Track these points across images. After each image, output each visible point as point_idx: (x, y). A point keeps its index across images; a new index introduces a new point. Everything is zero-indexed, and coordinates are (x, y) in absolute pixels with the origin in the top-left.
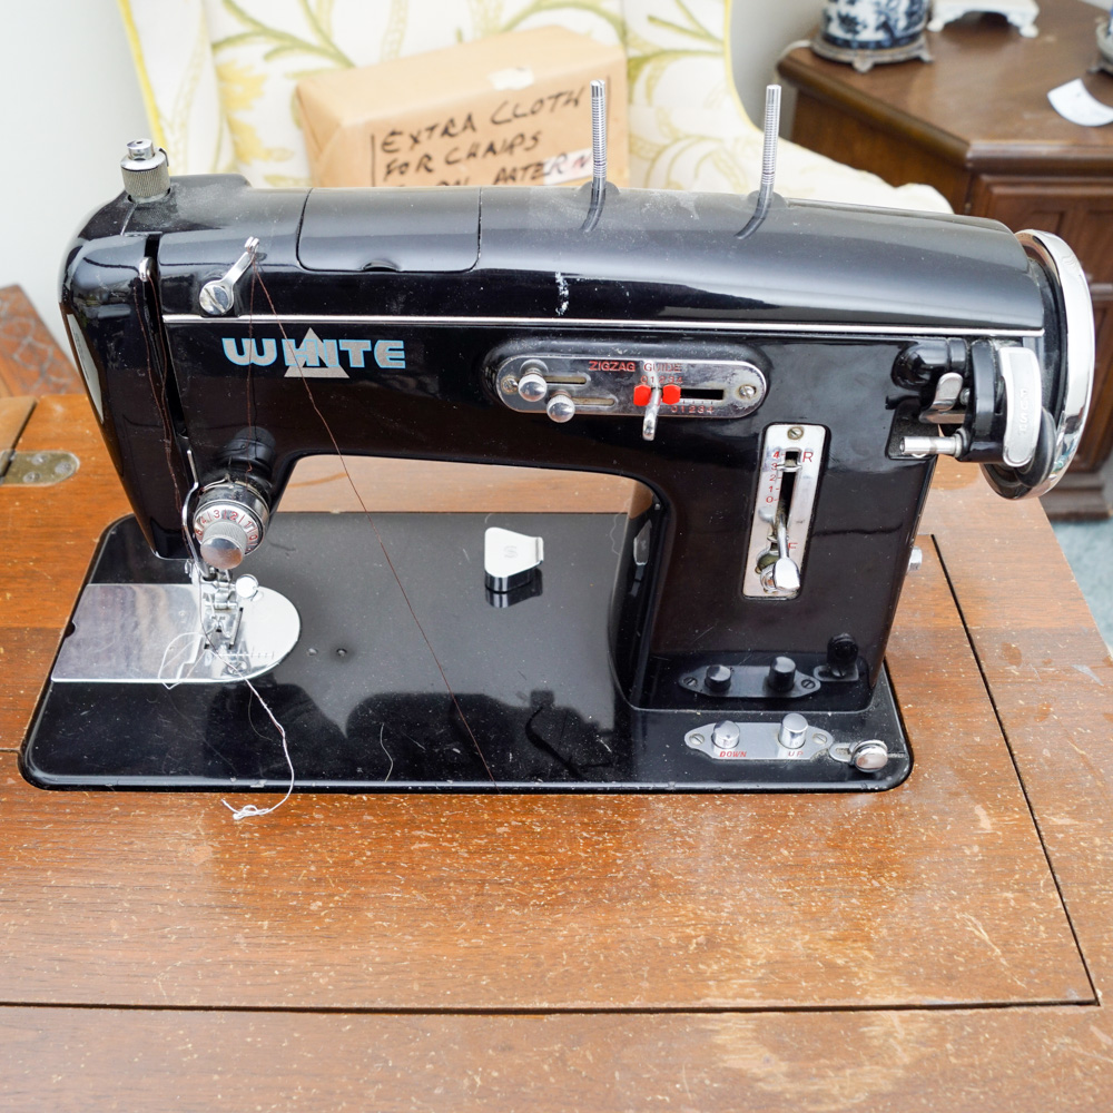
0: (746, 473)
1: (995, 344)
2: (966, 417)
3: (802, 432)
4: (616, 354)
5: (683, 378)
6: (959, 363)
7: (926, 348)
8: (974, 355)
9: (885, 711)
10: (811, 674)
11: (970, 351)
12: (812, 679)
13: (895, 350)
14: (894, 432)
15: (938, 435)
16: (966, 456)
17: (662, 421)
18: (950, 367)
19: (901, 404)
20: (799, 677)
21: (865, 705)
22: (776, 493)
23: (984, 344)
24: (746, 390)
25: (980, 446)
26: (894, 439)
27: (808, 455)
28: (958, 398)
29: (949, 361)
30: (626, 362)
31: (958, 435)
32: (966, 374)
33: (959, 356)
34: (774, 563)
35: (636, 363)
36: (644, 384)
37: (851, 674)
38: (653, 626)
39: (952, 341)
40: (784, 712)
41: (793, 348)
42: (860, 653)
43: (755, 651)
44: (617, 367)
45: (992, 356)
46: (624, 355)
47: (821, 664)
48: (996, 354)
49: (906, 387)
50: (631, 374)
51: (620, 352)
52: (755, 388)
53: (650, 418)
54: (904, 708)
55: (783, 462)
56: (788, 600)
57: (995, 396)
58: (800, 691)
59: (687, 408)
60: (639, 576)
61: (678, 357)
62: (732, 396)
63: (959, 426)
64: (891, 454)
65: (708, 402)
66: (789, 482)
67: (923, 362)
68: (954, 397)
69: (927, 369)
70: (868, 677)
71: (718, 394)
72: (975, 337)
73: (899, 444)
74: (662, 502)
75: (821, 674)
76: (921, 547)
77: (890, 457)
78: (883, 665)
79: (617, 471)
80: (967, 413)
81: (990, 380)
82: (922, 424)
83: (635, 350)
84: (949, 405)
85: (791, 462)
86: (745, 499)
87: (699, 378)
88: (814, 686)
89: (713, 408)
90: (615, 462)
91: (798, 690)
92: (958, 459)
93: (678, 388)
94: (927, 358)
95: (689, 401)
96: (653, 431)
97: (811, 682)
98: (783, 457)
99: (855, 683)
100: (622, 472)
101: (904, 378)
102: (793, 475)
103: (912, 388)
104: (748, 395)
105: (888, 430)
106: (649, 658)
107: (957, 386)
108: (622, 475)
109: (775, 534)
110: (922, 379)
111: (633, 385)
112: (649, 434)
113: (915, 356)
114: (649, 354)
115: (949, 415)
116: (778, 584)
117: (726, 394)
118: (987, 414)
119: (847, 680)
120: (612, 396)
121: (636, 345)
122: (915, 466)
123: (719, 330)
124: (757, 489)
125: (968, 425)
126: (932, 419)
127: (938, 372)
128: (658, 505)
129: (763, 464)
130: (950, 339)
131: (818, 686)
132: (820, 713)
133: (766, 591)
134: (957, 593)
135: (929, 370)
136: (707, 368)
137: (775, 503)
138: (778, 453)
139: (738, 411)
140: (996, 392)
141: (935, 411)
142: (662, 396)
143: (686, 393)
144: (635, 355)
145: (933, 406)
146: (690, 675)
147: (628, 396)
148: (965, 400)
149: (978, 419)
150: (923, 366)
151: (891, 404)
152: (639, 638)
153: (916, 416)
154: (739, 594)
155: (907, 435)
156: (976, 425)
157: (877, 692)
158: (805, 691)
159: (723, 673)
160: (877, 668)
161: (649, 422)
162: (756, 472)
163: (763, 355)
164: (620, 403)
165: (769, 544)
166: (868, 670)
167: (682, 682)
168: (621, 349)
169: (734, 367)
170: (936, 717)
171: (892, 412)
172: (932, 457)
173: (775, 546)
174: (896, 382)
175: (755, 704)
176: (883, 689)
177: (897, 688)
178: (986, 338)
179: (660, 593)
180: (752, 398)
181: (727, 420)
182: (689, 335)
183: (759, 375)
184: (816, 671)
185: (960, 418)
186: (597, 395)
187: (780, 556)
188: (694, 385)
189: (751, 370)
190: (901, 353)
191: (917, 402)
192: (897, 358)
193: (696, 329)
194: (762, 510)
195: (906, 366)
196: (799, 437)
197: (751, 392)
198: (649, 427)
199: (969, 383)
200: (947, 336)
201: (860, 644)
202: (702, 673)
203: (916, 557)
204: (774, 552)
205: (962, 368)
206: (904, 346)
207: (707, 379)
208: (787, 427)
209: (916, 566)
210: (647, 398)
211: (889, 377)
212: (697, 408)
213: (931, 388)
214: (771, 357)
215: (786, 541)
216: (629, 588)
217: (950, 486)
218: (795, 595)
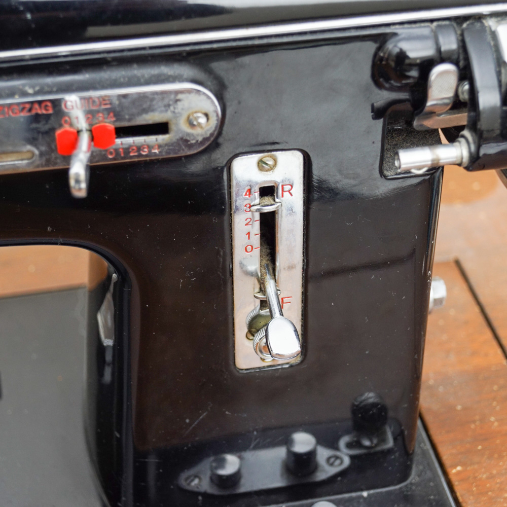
0: (215, 220)
1: (491, 23)
2: (469, 117)
3: (275, 161)
4: (25, 94)
5: (115, 112)
6: (451, 52)
7: (409, 38)
8: (468, 40)
9: (430, 480)
10: (337, 448)
11: (462, 35)
12: (338, 453)
13: (371, 47)
14: (386, 146)
15: (439, 142)
16: (476, 163)
17: (94, 171)
18: (441, 58)
19: (389, 111)
20: (323, 454)
21: (405, 476)
22: (256, 240)
23: (478, 25)
24: (197, 118)
25: (490, 149)
26: (388, 155)
27: (287, 188)
28: (456, 95)
29: (439, 50)
30: (40, 102)
31: (462, 140)
32: (462, 64)
33: (449, 43)
34: (267, 325)
35: (52, 101)
36: (67, 127)
37: (383, 440)
38: (134, 417)
39: (439, 26)
40: (309, 501)
41: (247, 59)
42: (391, 414)
43: (265, 430)
44: (30, 110)
45: (489, 37)
46: (36, 93)
47: (347, 432)
48: (494, 35)
49: (392, 89)
50: (48, 117)
51: (31, 91)
52: (206, 115)
53: (78, 169)
54: (453, 472)
55: (257, 201)
56: (291, 366)
57: (500, 85)
58: (326, 471)
59: (127, 150)
60: (109, 357)
61: (104, 87)
62: (180, 127)
63: (462, 128)
64: (386, 173)
65: (151, 139)
66: (268, 223)
67: (407, 57)
68: (451, 94)
69: (412, 65)
70: (404, 440)
71: (162, 128)
72: (466, 18)
73: (394, 160)
74: (118, 270)
75: (349, 446)
76: (443, 277)
77: (385, 177)
78: (419, 423)
79: (54, 240)
80: (469, 111)
81: (491, 68)
82: (418, 132)
83: (48, 85)
84: (447, 104)
85: (268, 200)
86: (218, 253)
87: (134, 111)
88: (342, 462)
89: (160, 146)
90: (49, 229)
91: (324, 471)
92: (467, 168)
93: (111, 127)
94: (412, 50)
95: (129, 140)
96: (83, 185)
97: (337, 458)
98: (257, 195)
99: (390, 451)
100: (61, 240)
101: (387, 79)
102: (273, 215)
103: (399, 89)
104: (199, 124)
105: (378, 145)
106: (135, 462)
107: (453, 80)
108: (62, 244)
109: (262, 290)
110: (409, 77)
111: (53, 130)
112: (80, 189)
113: (396, 50)
114: (69, 88)
115: (448, 117)
116: (274, 351)
117: (172, 127)
118: (493, 109)
119: (379, 448)
120: (29, 147)
121: (49, 80)
122: (419, 183)
123: (152, 48)
124: (231, 238)
125: (473, 126)
126: (429, 123)
127: (426, 66)
128: (114, 276)
129: (234, 207)
130: (435, 24)
131: (347, 461)
132: (354, 495)
133: (263, 360)
134: (495, 324)
135: (416, 65)
136: (143, 97)
137: (257, 252)
138: (250, 191)
139: (191, 146)
140: (500, 82)
141: (431, 114)
142: (92, 139)
143: (122, 132)
144: (50, 92)
145: (427, 109)
146: (192, 472)
147: (49, 145)
148: (464, 96)
149: (483, 117)
150: (407, 61)
151: (378, 113)
152: (119, 440)
153: (409, 123)
154: (232, 367)
155: (403, 148)
156: (483, 125)
157: (417, 458)
158: (332, 471)
159: (231, 464)
160: (413, 427)
161: (77, 175)
162: (226, 217)
163: (210, 72)
164: (42, 154)
165: (258, 303)
166: (402, 433)
167: (182, 481)
168: (33, 87)
169: (177, 92)
170: (492, 477)
171: (380, 123)
172: (436, 171)
173: (264, 304)
174: (379, 85)
175: (273, 497)
176: (424, 453)
177: (442, 449)
178: (479, 17)
179: (134, 383)
180: (205, 126)
181: (180, 158)
182: (114, 59)
183: (209, 97)
184: (342, 443)
185: (462, 118)
186: (10, 148)
187: (272, 316)
188: (130, 120)
189: (198, 91)
190: (379, 49)
191: (408, 107)
192: (375, 55)
193: (122, 51)
194: (245, 262)
195: (388, 65)
196: (272, 168)
197: (203, 120)
198: (78, 181)
199: (466, 74)
200: (432, 21)
201: (389, 402)
202: (205, 467)
203: (437, 290)
204: (265, 312)
205: (455, 57)
206: (381, 39)
207: (146, 111)
208: (256, 157)
209: (438, 301)
210: (73, 143)
211: (370, 81)
212: (139, 148)
213: (421, 87)
214: (222, 74)
215: (277, 296)
216: (101, 373)
217: (468, 198)
218: (299, 359)
